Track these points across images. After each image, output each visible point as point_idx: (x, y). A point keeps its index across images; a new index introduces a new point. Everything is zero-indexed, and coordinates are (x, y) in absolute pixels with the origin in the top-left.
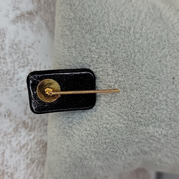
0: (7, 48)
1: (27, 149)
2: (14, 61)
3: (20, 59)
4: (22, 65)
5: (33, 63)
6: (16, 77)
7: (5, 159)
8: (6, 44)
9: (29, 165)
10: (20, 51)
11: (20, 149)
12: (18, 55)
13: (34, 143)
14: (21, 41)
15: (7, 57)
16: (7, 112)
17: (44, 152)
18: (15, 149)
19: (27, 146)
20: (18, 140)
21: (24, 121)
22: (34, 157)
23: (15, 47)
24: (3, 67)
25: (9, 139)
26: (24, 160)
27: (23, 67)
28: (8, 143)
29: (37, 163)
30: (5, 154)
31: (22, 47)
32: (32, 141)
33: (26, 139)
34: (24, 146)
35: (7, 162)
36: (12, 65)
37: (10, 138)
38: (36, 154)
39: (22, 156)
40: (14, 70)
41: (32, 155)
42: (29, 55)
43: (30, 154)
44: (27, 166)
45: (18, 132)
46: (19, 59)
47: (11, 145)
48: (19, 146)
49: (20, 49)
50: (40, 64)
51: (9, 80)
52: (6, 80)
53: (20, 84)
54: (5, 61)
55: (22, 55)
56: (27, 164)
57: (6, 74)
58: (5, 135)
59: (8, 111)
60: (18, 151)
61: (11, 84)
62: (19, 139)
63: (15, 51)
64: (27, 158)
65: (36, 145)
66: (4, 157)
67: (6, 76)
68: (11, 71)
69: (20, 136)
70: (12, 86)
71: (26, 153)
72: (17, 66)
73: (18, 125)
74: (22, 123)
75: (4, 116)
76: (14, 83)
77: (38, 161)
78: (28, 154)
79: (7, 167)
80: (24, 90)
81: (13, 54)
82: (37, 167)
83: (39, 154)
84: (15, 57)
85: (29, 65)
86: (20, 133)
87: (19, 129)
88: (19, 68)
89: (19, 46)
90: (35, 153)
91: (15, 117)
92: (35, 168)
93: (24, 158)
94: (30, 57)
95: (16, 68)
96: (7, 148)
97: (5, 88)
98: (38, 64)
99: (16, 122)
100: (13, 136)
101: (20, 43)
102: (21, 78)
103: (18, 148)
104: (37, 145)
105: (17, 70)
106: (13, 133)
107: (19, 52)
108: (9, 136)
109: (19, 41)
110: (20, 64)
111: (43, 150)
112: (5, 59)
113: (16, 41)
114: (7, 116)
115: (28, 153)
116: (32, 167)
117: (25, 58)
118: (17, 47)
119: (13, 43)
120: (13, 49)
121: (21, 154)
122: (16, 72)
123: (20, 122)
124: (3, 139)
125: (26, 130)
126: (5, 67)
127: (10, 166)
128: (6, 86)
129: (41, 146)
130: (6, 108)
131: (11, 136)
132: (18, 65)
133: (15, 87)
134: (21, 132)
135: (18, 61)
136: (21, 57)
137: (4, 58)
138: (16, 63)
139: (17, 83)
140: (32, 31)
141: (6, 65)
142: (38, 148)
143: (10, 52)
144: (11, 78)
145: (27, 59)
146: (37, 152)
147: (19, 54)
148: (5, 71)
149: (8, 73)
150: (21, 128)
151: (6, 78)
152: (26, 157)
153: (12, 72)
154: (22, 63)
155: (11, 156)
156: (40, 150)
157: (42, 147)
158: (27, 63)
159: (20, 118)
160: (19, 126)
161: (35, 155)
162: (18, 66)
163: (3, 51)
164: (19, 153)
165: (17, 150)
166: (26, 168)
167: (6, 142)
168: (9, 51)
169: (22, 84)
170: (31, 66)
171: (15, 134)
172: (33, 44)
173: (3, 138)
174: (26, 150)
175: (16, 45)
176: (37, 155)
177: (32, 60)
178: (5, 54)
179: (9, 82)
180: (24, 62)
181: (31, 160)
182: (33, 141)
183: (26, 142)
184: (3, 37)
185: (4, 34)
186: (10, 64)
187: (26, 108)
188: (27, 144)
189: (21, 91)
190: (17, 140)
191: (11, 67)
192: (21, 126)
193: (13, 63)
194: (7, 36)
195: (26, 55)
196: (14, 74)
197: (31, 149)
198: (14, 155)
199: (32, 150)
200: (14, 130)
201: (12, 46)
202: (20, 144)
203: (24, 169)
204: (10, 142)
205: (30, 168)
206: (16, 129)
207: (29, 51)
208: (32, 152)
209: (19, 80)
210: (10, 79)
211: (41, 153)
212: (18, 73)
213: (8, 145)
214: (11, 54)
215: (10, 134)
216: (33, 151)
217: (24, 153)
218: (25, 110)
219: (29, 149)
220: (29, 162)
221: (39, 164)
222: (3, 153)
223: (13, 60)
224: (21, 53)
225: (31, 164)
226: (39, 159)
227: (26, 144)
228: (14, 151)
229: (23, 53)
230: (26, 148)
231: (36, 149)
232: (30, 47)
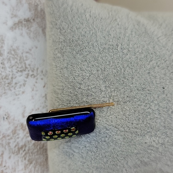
0: (5, 54)
1: (24, 150)
2: (12, 66)
3: (18, 64)
4: (20, 70)
5: (31, 68)
6: (14, 81)
7: (4, 160)
8: (4, 50)
9: (27, 166)
10: (18, 56)
11: (18, 150)
12: (16, 60)
13: (32, 145)
14: (19, 47)
15: (5, 62)
16: (5, 115)
17: (42, 153)
18: (13, 150)
19: (25, 148)
20: (16, 142)
21: (22, 123)
22: (32, 158)
23: (13, 52)
24: (2, 72)
25: (8, 141)
26: (22, 161)
27: (21, 71)
28: (6, 144)
29: (34, 164)
30: (4, 156)
31: (19, 52)
32: (30, 143)
33: (24, 140)
34: (22, 148)
35: (6, 163)
36: (10, 70)
37: (9, 140)
38: (33, 155)
39: (21, 157)
40: (13, 74)
41: (29, 156)
42: (26, 60)
43: (28, 155)
44: (25, 166)
45: (16, 134)
46: (17, 64)
47: (9, 146)
48: (17, 147)
49: (18, 55)
50: (37, 69)
51: (8, 85)
52: (5, 84)
53: (18, 88)
54: (4, 66)
55: (20, 60)
56: (25, 165)
57: (5, 78)
58: (4, 137)
59: (7, 114)
60: (16, 152)
61: (10, 88)
62: (18, 140)
63: (13, 57)
64: (25, 159)
65: (33, 146)
66: (3, 158)
67: (4, 80)
68: (9, 76)
69: (18, 138)
70: (11, 90)
71: (24, 154)
72: (15, 71)
73: (16, 127)
74: (20, 125)
75: (3, 119)
76: (12, 87)
77: (36, 162)
78: (26, 155)
79: (5, 168)
80: (22, 94)
81: (11, 59)
82: (35, 168)
83: (37, 155)
84: (13, 62)
85: (27, 69)
86: (18, 134)
87: (18, 132)
88: (17, 72)
89: (17, 51)
90: (32, 154)
91: (14, 119)
92: (33, 169)
93: (22, 159)
94: (28, 62)
95: (14, 73)
96: (6, 150)
97: (4, 92)
98: (35, 69)
99: (14, 124)
100: (11, 138)
101: (18, 49)
102: (19, 82)
103: (17, 150)
104: (34, 146)
105: (15, 75)
106: (12, 135)
107: (17, 57)
108: (7, 138)
109: (17, 47)
110: (18, 69)
111: (40, 151)
112: (4, 64)
113: (14, 47)
114: (5, 119)
115: (26, 154)
116: (30, 167)
117: (23, 63)
118: (15, 52)
119: (12, 49)
120: (12, 54)
121: (19, 155)
122: (14, 77)
123: (18, 124)
124: (2, 141)
125: (24, 132)
126: (3, 72)
127: (9, 167)
128: (5, 90)
129: (38, 148)
130: (5, 111)
131: (9, 137)
132: (16, 69)
133: (13, 91)
134: (19, 134)
135: (16, 66)
136: (18, 62)
137: (3, 63)
138: (14, 68)
139: (15, 87)
140: (30, 37)
141: (5, 70)
142: (35, 149)
143: (8, 57)
144: (9, 82)
145: (25, 64)
146: (34, 154)
147: (17, 59)
148: (3, 76)
149: (6, 77)
150: (19, 130)
151: (5, 82)
152: (24, 158)
153: (10, 77)
154: (20, 68)
155: (10, 158)
156: (38, 151)
157: (40, 148)
158: (25, 67)
159: (18, 121)
160: (17, 128)
161: (32, 156)
162: (16, 71)
163: (2, 56)
164: (17, 154)
165: (15, 152)
166: (24, 169)
167: (4, 144)
168: (8, 56)
169: (20, 88)
170: (29, 71)
171: (13, 136)
172: (30, 50)
173: (2, 140)
174: (24, 152)
175: (14, 50)
176: (35, 156)
177: (29, 65)
178: (4, 59)
179: (8, 86)
180: (22, 67)
181: (28, 161)
182: (31, 142)
183: (23, 144)
184: (2, 43)
185: (3, 40)
186: (8, 69)
187: (24, 111)
188: (25, 145)
189: (19, 95)
190: (15, 142)
191: (9, 71)
192: (19, 128)
193: (11, 68)
194: (5, 42)
195: (24, 61)
196: (12, 78)
197: (28, 150)
198: (12, 156)
199: (30, 151)
200: (12, 132)
201: (10, 52)
202: (18, 145)
203: (22, 170)
204: (9, 143)
205: (28, 168)
206: (14, 131)
207: (26, 57)
208: (29, 153)
209: (17, 84)
210: (9, 83)
211: (38, 154)
212: (16, 77)
213: (7, 147)
214: (9, 59)
215: (8, 136)
216: (30, 153)
217: (22, 154)
218: (23, 113)
219: (27, 151)
220: (27, 163)
221: (37, 165)
222: (2, 154)
223: (11, 65)
224: (19, 58)
225: (29, 165)
226: (37, 160)
227: (24, 145)
228: (12, 153)
229: (20, 58)
230: (23, 149)
231: (33, 150)
232: (27, 52)
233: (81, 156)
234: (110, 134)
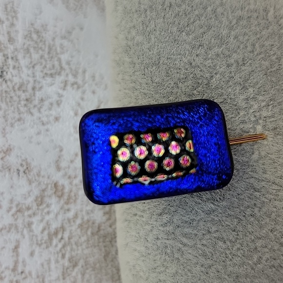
0: (20, 39)
1: (62, 238)
2: (33, 64)
3: (46, 61)
4: (49, 72)
5: (71, 69)
6: (38, 94)
7: (20, 259)
8: (17, 31)
9: (68, 270)
10: (45, 44)
11: (49, 238)
12: (41, 52)
13: (77, 227)
14: (47, 25)
15: (20, 56)
16: (22, 165)
17: (96, 244)
18: (39, 239)
19: (63, 233)
20: (45, 221)
21: (55, 182)
22: (77, 254)
23: (35, 36)
24: (13, 76)
25: (27, 220)
26: (57, 262)
27: (52, 75)
28: (25, 226)
29: (82, 267)
30: (20, 250)
31: (48, 36)
32: (72, 223)
33: (60, 217)
34: (56, 233)
35: (25, 266)
36: (30, 72)
37: (30, 216)
38: (80, 248)
39: (54, 253)
40: (35, 81)
41: (72, 250)
42: (62, 53)
43: (68, 248)
44: (63, 272)
45: (45, 205)
46: (43, 61)
47: (31, 231)
48: (46, 232)
49: (45, 41)
50: (84, 72)
51: (25, 102)
52: (20, 101)
53: (45, 111)
54: (17, 65)
55: (49, 53)
56: (63, 269)
57: (19, 89)
58: (19, 211)
59: (24, 163)
60: (45, 243)
61: (29, 109)
62: (47, 218)
63: (36, 45)
64: (63, 256)
65: (79, 230)
66: (17, 255)
67: (18, 93)
68: (27, 84)
69: (48, 213)
70: (32, 114)
71: (60, 246)
72: (39, 74)
73: (44, 191)
74: (51, 187)
75: (15, 174)
76: (35, 106)
77: (85, 262)
78: (65, 249)
79: (23, 275)
80: (55, 122)
81: (32, 50)
82: (83, 275)
83: (87, 248)
84: (36, 56)
85: (63, 73)
86: (48, 206)
87: (47, 199)
88: (44, 77)
89: (44, 35)
90: (78, 246)
91: (39, 175)
92: (80, 276)
93: (58, 257)
94: (64, 57)
95: (38, 78)
96: (24, 237)
97: (17, 116)
98: (80, 71)
99: (39, 184)
100: (34, 214)
101: (44, 30)
102: (48, 97)
103: (46, 237)
104: (81, 230)
105: (39, 82)
106: (35, 207)
107: (43, 46)
108: (26, 214)
109: (42, 26)
110: (45, 71)
111: (93, 240)
112: (17, 60)
113: (37, 26)
114: (21, 173)
115: (64, 246)
116: (74, 274)
117: (56, 59)
118: (39, 36)
119: (32, 29)
120: (33, 40)
121: (51, 249)
122: (38, 86)
123: (47, 185)
124: (16, 220)
125: (60, 200)
126: (16, 76)
127: (30, 273)
128: (19, 114)
129: (89, 233)
130: (21, 157)
131: (30, 212)
132: (42, 71)
133: (36, 114)
134: (51, 204)
135: (41, 64)
136: (46, 56)
137: (15, 58)
138: (38, 68)
139: (41, 107)
140: (67, 7)
141: (19, 71)
142: (83, 236)
143: (25, 46)
144: (28, 97)
145: (59, 60)
146: (81, 245)
147: (43, 51)
148: (16, 84)
149: (21, 87)
150: (50, 196)
151: (19, 97)
152: (60, 255)
153: (30, 86)
154: (50, 69)
155: (32, 254)
156: (88, 240)
157: (92, 234)
158: (59, 68)
159: (48, 178)
160: (46, 193)
161: (78, 250)
162: (42, 75)
163: (12, 44)
164: (47, 247)
165: (43, 241)
166: (61, 278)
167: (20, 226)
168: (24, 44)
169: (50, 109)
170: (67, 75)
171: (38, 209)
172: (70, 33)
173: (16, 217)
174: (60, 241)
175: (37, 32)
176: (83, 250)
177: (68, 63)
178: (16, 50)
179: (25, 105)
180: (53, 66)
181: (70, 260)
182: (74, 221)
183: (59, 226)
184: (13, 17)
185: (14, 12)
186: (24, 69)
187: (59, 157)
188: (63, 228)
189: (48, 123)
190: (42, 221)
191: (28, 76)
192: (49, 192)
193: (31, 69)
194: (19, 15)
195: (57, 54)
196: (34, 89)
197: (69, 238)
198: (37, 250)
199: (73, 241)
200: (35, 201)
201: (29, 35)
202: (49, 228)
203: (58, 279)
204: (30, 224)
205: (69, 275)
206: (40, 200)
207: (61, 45)
208: (72, 245)
209: (45, 100)
210: (27, 100)
211: (90, 245)
212: (41, 88)
213: (25, 232)
214: (27, 51)
215: (28, 208)
216: (73, 243)
217: (56, 246)
218: (57, 161)
219: (67, 239)
220: (67, 264)
221: (87, 269)
222: (16, 247)
223: (31, 62)
224: (47, 50)
225: (71, 269)
226: (87, 258)
227: (60, 228)
228: (37, 244)
229: (50, 48)
230: (60, 236)
231: (80, 238)
232: (64, 38)
233: (201, 252)
234: (264, 199)
